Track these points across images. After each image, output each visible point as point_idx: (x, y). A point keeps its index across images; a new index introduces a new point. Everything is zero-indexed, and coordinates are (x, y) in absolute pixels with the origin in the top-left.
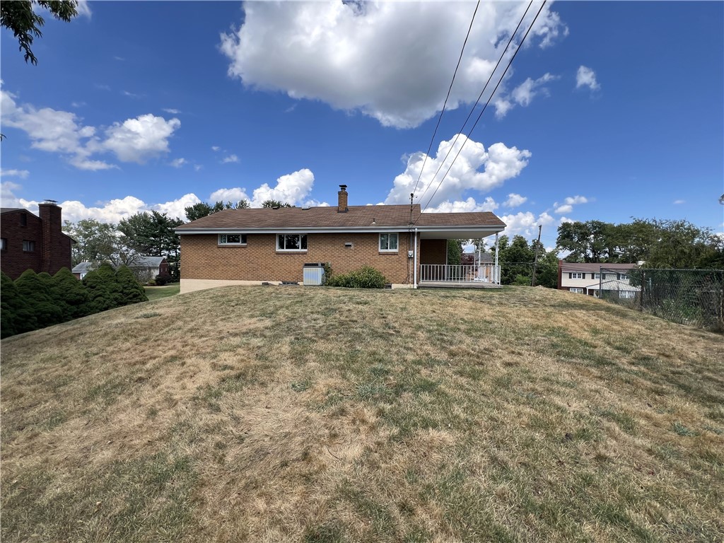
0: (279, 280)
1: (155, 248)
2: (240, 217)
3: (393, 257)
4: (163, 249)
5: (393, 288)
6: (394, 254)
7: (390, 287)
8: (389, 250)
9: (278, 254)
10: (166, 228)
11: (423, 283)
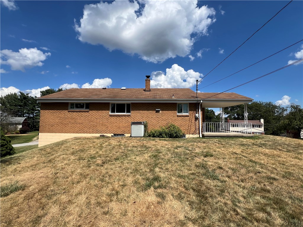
0: (112, 133)
1: (20, 113)
2: (82, 92)
3: (186, 118)
4: (25, 113)
5: (186, 137)
6: (187, 116)
7: (185, 136)
8: (184, 114)
9: (111, 116)
10: (28, 101)
11: (206, 134)
